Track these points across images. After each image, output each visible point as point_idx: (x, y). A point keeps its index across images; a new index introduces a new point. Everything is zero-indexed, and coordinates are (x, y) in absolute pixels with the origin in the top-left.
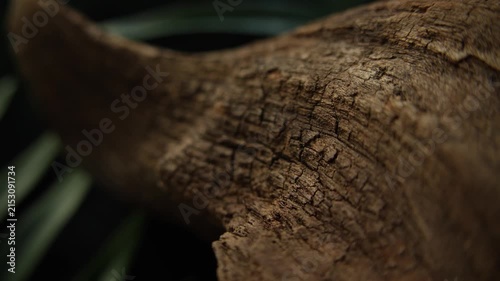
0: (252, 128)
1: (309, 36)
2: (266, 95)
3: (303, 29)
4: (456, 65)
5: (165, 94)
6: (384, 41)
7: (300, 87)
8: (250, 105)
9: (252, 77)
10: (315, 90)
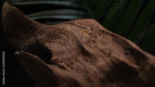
0: (53, 35)
1: (65, 23)
2: (56, 30)
3: (64, 23)
4: (79, 26)
5: (37, 30)
6: (74, 24)
7: (61, 29)
8: (53, 31)
9: (54, 28)
10: (63, 29)
